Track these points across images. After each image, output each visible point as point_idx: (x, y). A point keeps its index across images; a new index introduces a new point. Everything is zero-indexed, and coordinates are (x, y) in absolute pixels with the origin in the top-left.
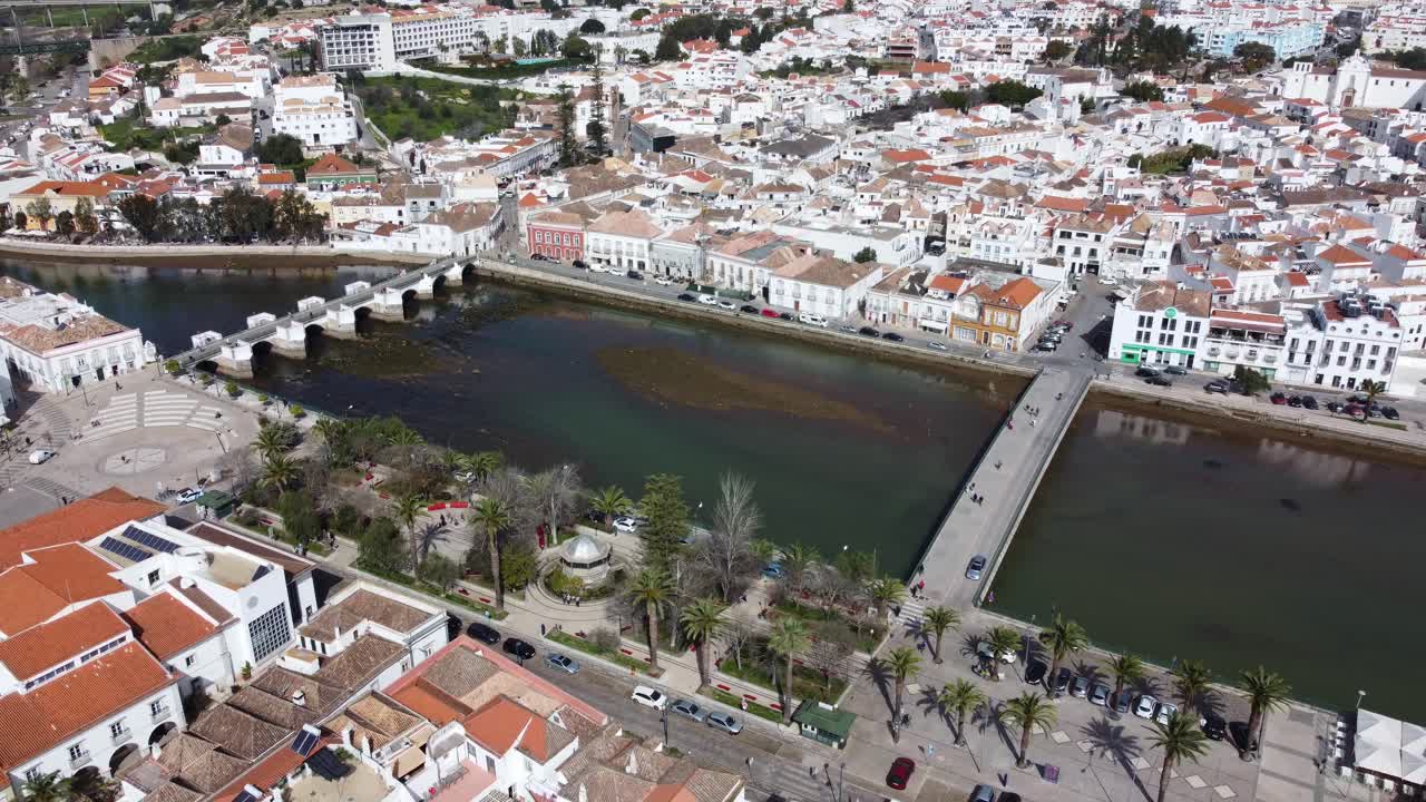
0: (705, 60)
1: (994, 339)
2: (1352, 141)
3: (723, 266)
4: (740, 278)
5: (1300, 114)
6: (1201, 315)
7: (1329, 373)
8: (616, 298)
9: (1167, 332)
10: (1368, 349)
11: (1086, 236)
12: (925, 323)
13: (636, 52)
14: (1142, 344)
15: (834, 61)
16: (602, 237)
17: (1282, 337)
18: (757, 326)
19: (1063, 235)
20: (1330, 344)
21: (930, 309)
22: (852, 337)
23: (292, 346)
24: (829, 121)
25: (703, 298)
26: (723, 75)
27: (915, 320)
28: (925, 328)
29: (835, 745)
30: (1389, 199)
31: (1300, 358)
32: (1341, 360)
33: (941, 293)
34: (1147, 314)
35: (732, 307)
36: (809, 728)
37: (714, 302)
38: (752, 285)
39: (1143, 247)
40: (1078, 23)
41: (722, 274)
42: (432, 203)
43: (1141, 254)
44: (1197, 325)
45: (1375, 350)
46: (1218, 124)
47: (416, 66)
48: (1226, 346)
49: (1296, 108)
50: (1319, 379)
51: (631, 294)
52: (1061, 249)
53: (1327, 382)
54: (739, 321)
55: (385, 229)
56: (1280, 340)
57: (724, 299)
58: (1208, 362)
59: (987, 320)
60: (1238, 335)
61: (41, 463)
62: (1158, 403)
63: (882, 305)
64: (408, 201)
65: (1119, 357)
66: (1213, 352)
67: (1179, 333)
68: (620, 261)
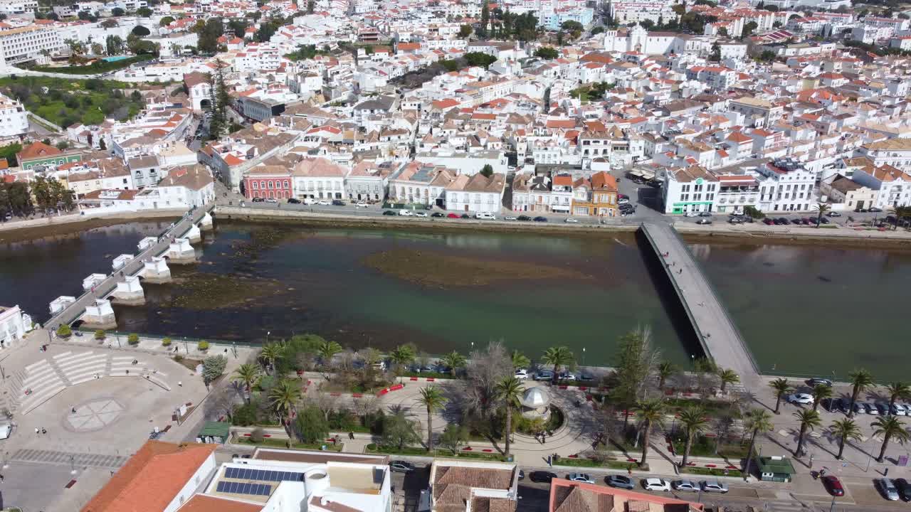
0: (255, 50)
1: (600, 211)
2: (668, 73)
3: (403, 189)
4: (418, 195)
5: (633, 60)
6: (715, 181)
7: (781, 204)
8: (336, 220)
9: (698, 193)
10: (800, 187)
11: (598, 142)
12: (555, 208)
13: (187, 47)
14: (684, 202)
15: (331, 46)
16: (306, 180)
17: (757, 187)
18: (449, 226)
19: (585, 143)
20: (781, 187)
21: (557, 198)
22: (512, 223)
23: (134, 296)
24: (377, 85)
25: (403, 212)
26: (269, 59)
27: (547, 207)
28: (554, 211)
29: (786, 480)
30: (712, 104)
31: (766, 198)
32: (787, 195)
33: (561, 187)
34: (686, 184)
35: (426, 215)
36: (768, 474)
37: (411, 214)
38: (427, 199)
39: (628, 145)
40: (461, 14)
41: (403, 193)
42: (152, 171)
43: (627, 149)
44: (714, 186)
45: (803, 187)
46: (598, 69)
47: (24, 68)
48: (729, 196)
49: (630, 57)
50: (776, 207)
51: (348, 217)
52: (587, 152)
53: (780, 209)
54: (434, 224)
55: (126, 195)
56: (756, 189)
57: (419, 211)
58: (719, 207)
59: (596, 201)
60: (735, 189)
61: (8, 437)
62: (711, 235)
63: (524, 200)
64: (133, 171)
65: (672, 211)
66: (722, 201)
67: (704, 192)
68: (321, 195)
